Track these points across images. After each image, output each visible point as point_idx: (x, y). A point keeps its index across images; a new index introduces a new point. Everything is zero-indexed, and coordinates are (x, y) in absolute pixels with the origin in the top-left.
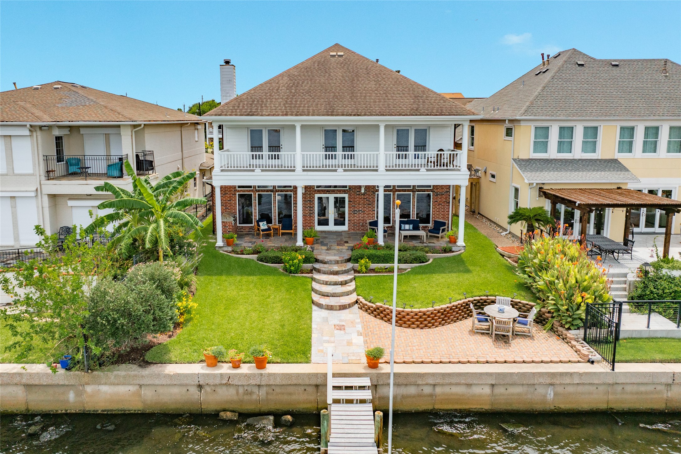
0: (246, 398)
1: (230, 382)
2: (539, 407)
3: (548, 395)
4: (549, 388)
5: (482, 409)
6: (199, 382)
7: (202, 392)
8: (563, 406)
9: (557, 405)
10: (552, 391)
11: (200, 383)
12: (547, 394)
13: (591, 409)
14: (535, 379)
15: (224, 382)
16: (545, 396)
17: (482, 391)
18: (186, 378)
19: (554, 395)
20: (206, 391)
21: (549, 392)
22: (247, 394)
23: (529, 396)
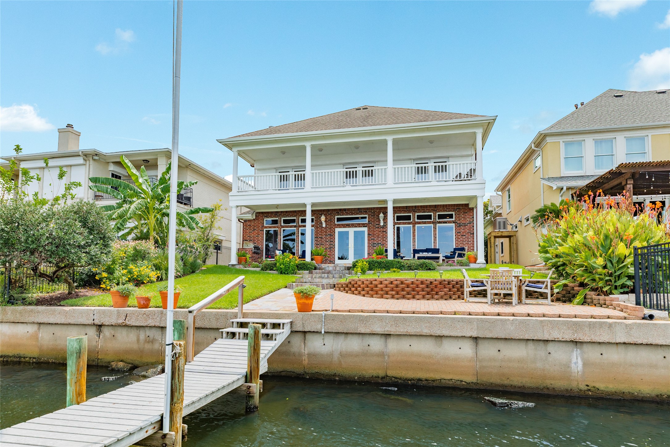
0: (148, 347)
1: (127, 322)
2: (560, 384)
3: (573, 365)
4: (573, 351)
5: (461, 381)
6: (93, 320)
7: (101, 337)
8: (602, 386)
9: (591, 384)
10: (579, 358)
11: (95, 322)
12: (571, 362)
13: (657, 396)
14: (545, 331)
15: (120, 321)
16: (568, 366)
17: (459, 352)
18: (81, 315)
19: (584, 365)
20: (104, 336)
21: (574, 360)
22: (149, 342)
23: (539, 365)
